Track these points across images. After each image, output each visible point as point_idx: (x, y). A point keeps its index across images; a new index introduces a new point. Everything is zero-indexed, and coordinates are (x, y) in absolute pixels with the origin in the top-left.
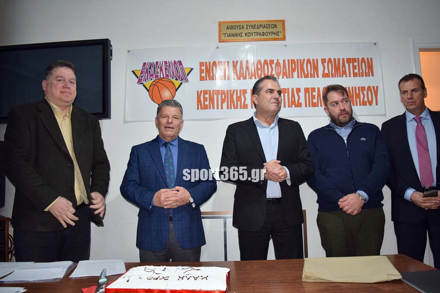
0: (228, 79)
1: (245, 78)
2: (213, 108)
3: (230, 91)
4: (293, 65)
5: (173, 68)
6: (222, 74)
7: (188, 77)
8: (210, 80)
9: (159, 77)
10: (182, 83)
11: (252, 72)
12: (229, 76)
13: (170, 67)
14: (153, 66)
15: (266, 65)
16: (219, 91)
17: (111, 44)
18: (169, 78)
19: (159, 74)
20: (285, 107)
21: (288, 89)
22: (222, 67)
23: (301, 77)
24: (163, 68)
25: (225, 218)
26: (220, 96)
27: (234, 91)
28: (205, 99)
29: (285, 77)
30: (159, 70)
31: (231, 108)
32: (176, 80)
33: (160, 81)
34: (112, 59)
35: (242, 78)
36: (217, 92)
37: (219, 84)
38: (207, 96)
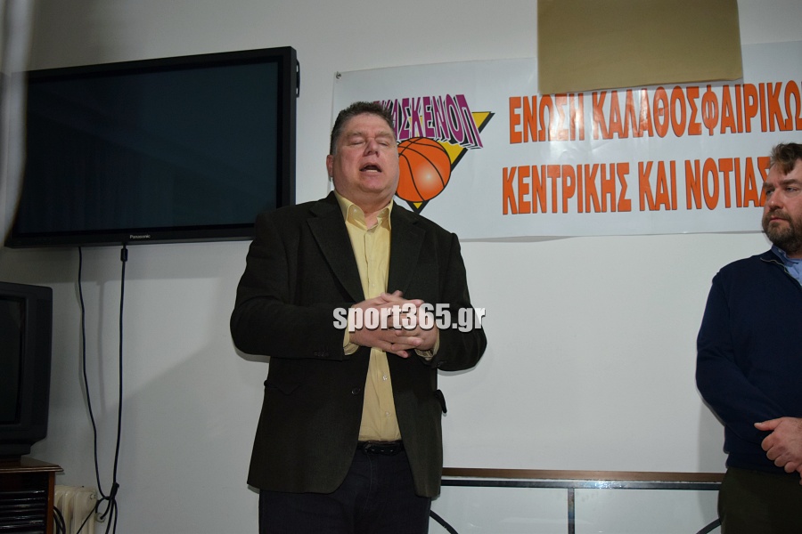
0: (582, 138)
1: (624, 135)
2: (544, 210)
3: (587, 166)
4: (751, 98)
5: (443, 114)
6: (567, 126)
7: (481, 135)
8: (534, 140)
9: (410, 136)
10: (465, 151)
11: (641, 120)
12: (582, 131)
13: (437, 110)
14: (395, 110)
15: (678, 102)
16: (556, 168)
17: (299, 58)
18: (435, 138)
19: (410, 129)
20: (728, 205)
21: (737, 160)
22: (566, 108)
23: (772, 129)
24: (421, 114)
25: (571, 489)
26: (559, 181)
27: (596, 166)
28: (523, 189)
29: (728, 129)
30: (410, 119)
31: (588, 211)
32: (453, 141)
33: (413, 146)
34: (298, 95)
35: (616, 135)
36: (554, 171)
37: (557, 149)
38: (528, 180)
